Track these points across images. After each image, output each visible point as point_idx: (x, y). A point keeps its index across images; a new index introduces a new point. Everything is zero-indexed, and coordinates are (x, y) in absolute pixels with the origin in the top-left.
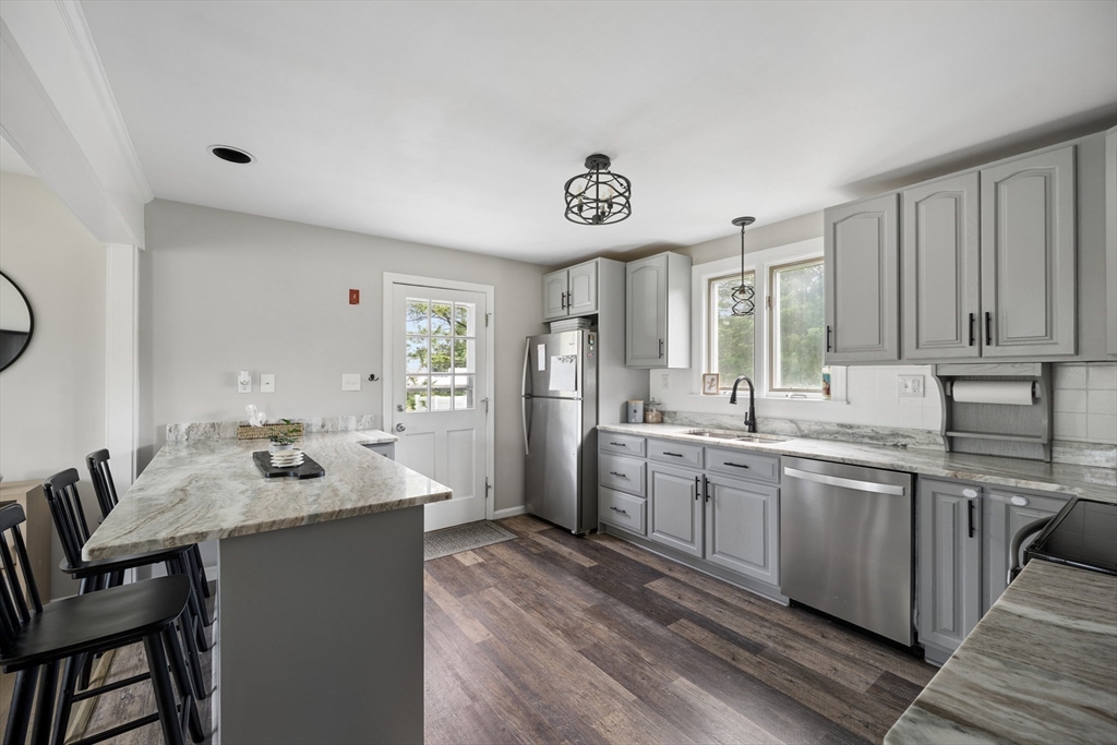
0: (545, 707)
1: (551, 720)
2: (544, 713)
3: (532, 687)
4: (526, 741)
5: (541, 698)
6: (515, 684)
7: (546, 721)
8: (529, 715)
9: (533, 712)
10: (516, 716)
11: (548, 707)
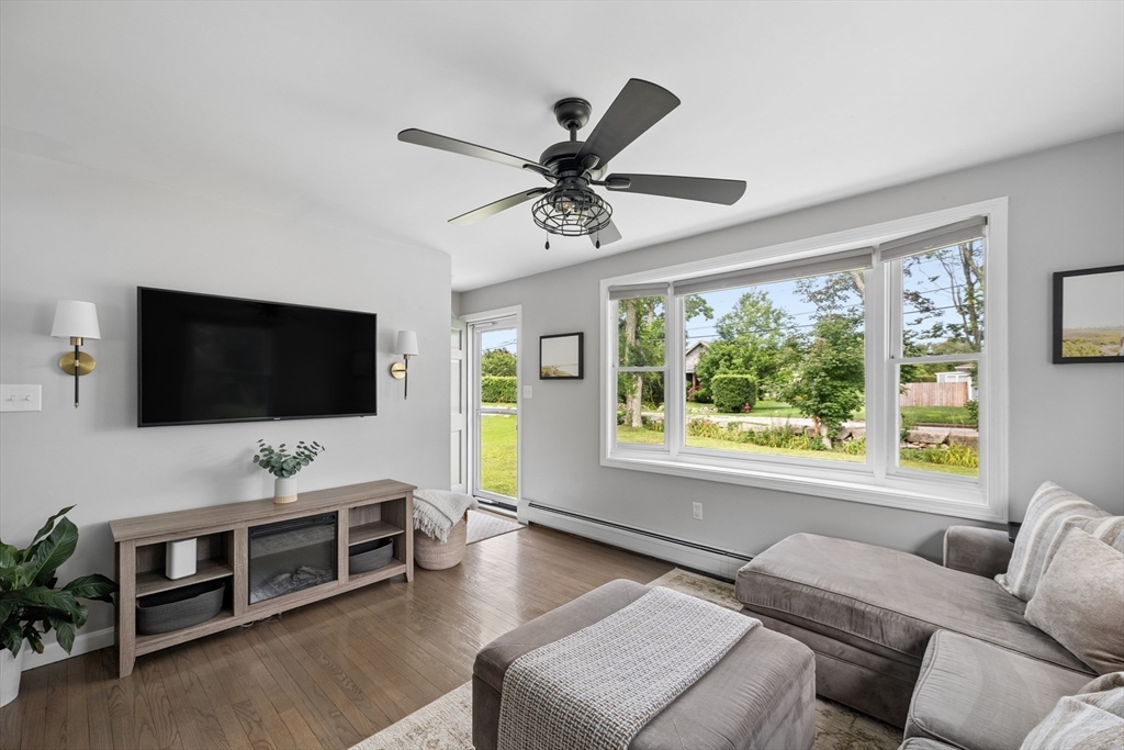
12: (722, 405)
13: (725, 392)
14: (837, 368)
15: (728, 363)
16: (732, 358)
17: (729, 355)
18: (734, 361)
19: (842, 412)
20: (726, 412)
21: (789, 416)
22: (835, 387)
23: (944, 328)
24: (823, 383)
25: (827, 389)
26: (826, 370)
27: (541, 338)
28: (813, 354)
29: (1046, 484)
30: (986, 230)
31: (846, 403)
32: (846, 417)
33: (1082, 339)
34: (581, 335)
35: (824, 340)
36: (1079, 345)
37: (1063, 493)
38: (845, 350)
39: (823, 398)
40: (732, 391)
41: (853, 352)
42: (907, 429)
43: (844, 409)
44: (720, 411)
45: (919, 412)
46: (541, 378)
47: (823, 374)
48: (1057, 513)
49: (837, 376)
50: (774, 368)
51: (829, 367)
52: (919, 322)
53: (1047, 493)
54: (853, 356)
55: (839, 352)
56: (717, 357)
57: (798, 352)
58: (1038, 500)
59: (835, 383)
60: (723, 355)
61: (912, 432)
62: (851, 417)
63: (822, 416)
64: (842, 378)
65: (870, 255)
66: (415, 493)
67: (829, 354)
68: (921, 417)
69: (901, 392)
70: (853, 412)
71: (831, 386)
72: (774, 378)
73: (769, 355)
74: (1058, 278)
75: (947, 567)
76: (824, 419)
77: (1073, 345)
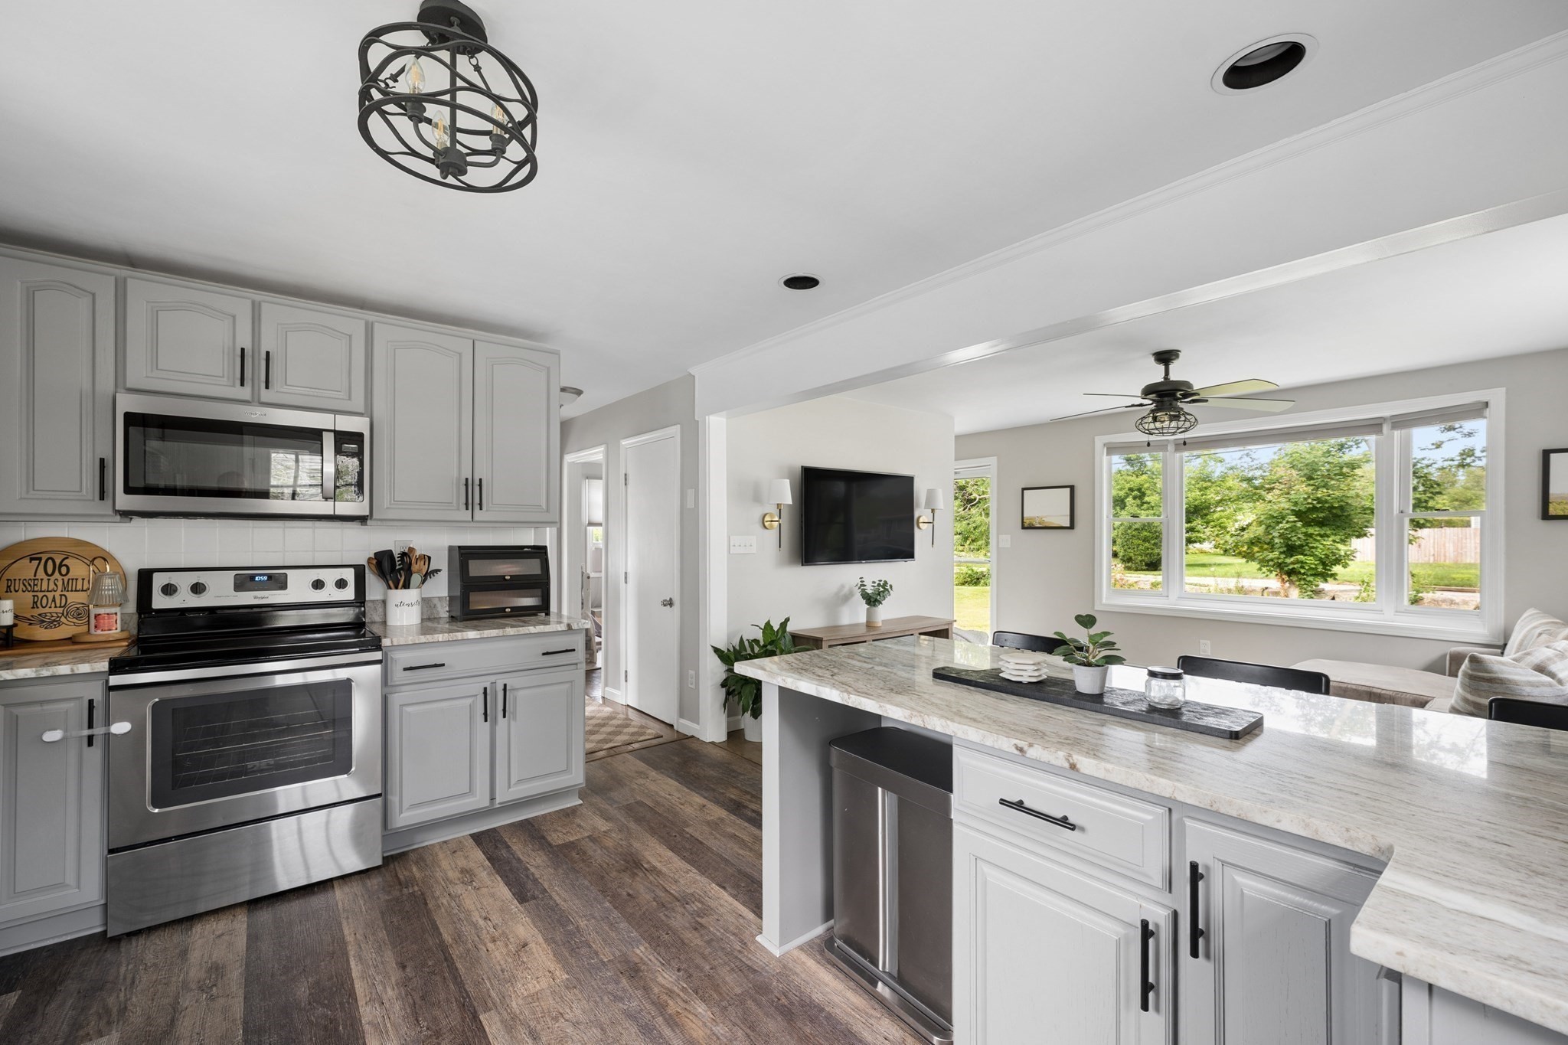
0: (621, 999)
1: (617, 982)
2: (624, 990)
3: (634, 1029)
4: (653, 959)
5: (624, 1012)
6: (661, 1036)
7: (624, 982)
8: (646, 989)
9: (639, 993)
10: (663, 986)
11: (618, 999)
12: (1130, 560)
13: (1136, 542)
14: (1314, 509)
15: (1138, 502)
16: (1143, 494)
17: (1139, 490)
18: (1147, 499)
19: (1320, 569)
20: (1137, 570)
21: (1239, 575)
22: (1311, 535)
23: (1478, 453)
24: (1293, 529)
25: (1297, 539)
26: (1299, 514)
27: (1023, 489)
28: (1277, 492)
29: (1531, 610)
30: (1487, 412)
31: (1327, 556)
32: (1325, 576)
33: (1565, 501)
34: (1072, 488)
35: (1294, 472)
36: (1562, 506)
37: (1541, 615)
38: (1326, 486)
39: (1291, 549)
40: (1145, 540)
41: (1338, 487)
42: (1418, 592)
43: (1324, 564)
44: (1129, 568)
45: (1440, 571)
46: (1023, 528)
47: (1293, 518)
48: (1534, 628)
49: (1313, 520)
50: (1208, 508)
51: (1303, 508)
52: (1438, 446)
53: (1530, 616)
54: (1337, 493)
55: (1317, 488)
56: (1122, 493)
57: (1256, 488)
58: (1522, 621)
59: (1311, 530)
60: (1131, 490)
61: (1427, 596)
62: (1333, 576)
63: (1290, 573)
64: (1321, 523)
65: (1381, 425)
66: (955, 625)
67: (1302, 490)
68: (1442, 579)
69: (1410, 542)
70: (1337, 569)
71: (1306, 534)
72: (1207, 523)
73: (1200, 490)
74: (1546, 454)
75: (1449, 676)
76: (1294, 578)
77: (1558, 506)
